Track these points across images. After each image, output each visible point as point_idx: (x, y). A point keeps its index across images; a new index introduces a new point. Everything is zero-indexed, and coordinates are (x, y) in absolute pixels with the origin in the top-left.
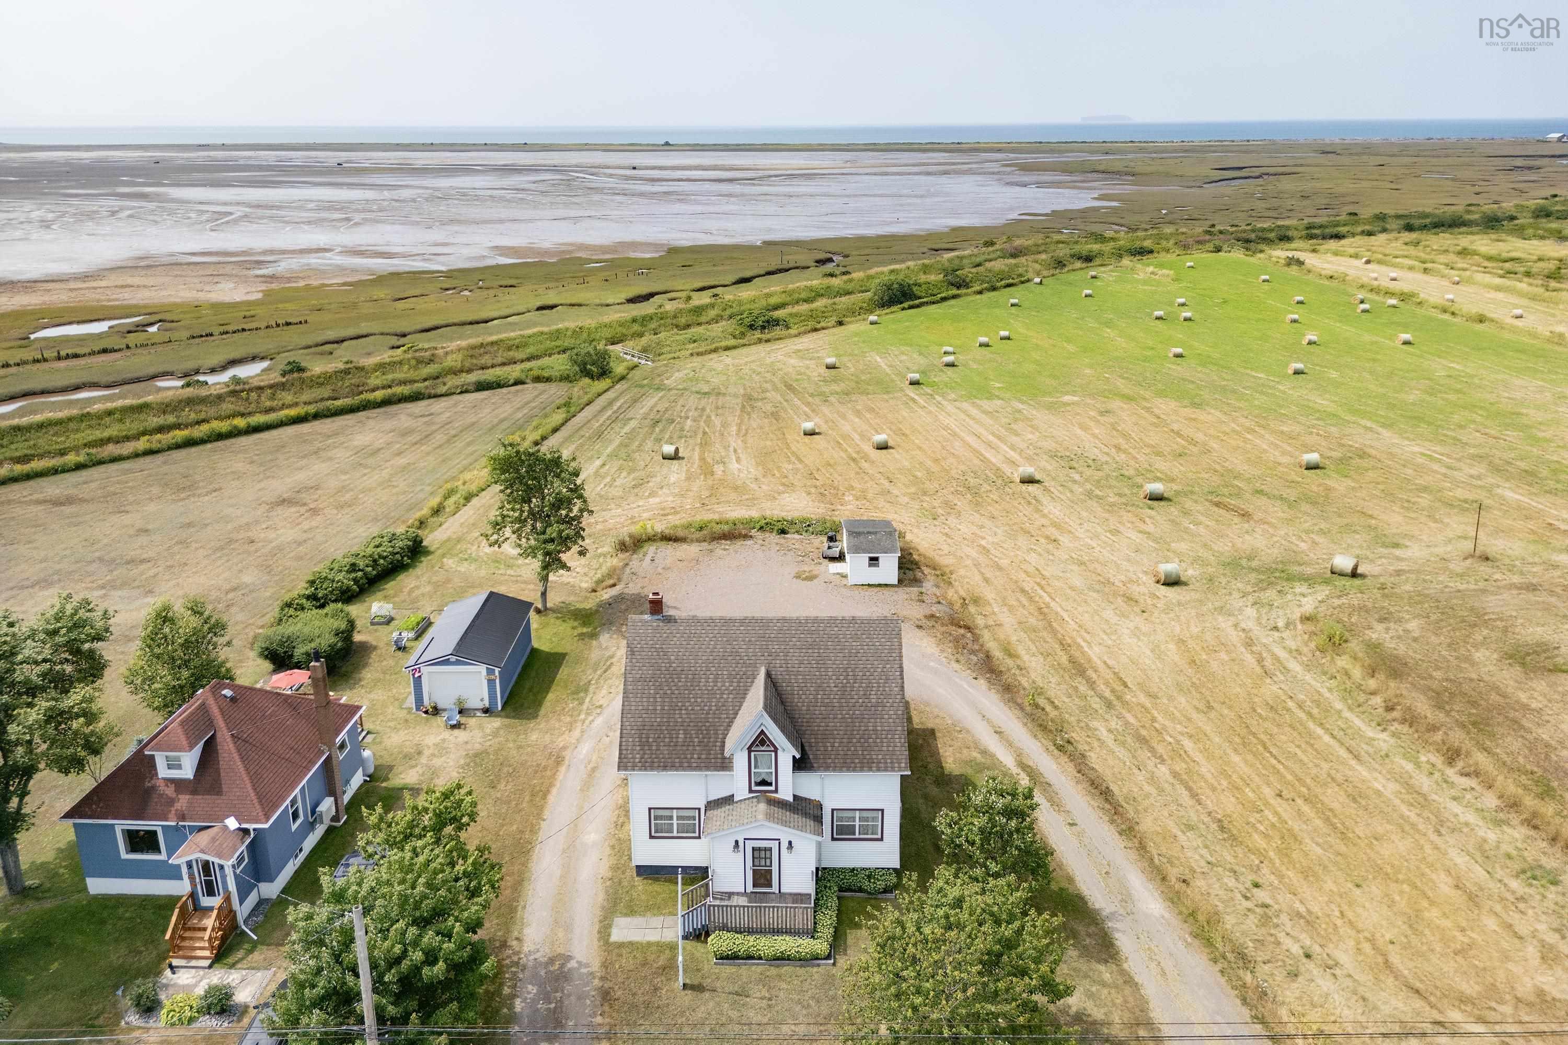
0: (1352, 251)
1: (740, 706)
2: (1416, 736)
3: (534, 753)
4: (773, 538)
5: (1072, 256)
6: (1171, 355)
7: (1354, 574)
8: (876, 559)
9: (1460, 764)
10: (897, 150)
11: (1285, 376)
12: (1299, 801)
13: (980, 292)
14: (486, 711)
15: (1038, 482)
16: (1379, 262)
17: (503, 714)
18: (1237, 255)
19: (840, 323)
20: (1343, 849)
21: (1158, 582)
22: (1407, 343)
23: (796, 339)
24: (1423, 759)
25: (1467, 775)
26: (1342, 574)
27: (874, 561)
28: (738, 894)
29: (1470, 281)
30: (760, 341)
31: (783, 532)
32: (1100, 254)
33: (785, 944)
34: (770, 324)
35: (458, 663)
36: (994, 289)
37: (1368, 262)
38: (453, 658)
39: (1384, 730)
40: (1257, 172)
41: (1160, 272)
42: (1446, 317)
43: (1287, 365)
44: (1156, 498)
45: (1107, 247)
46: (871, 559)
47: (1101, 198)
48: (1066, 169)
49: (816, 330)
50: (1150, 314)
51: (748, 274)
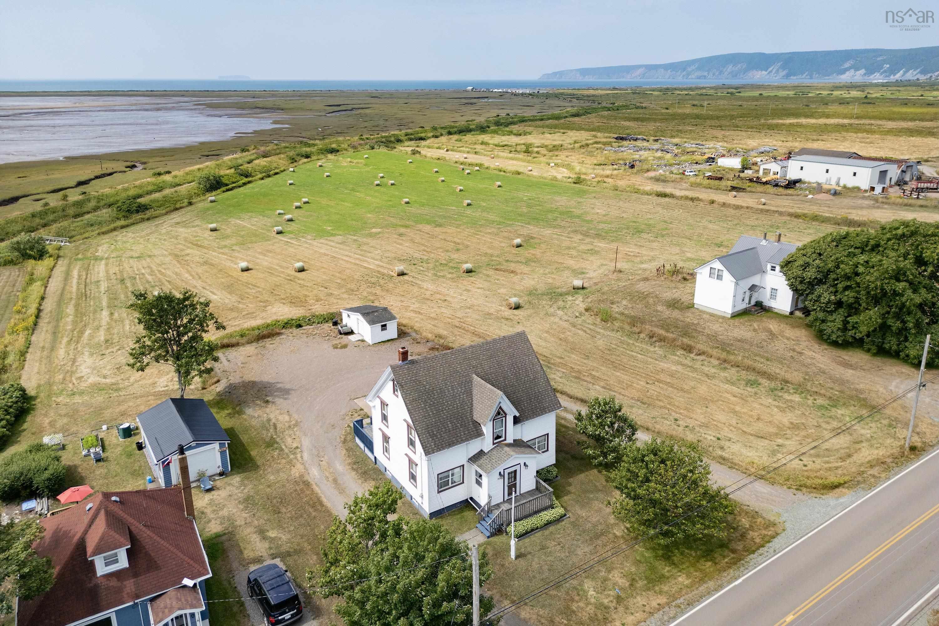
0: (436, 145)
1: (472, 399)
2: (668, 345)
3: (284, 486)
4: (295, 331)
5: (298, 155)
6: (403, 203)
7: (583, 288)
8: (385, 325)
9: (695, 351)
10: (108, 95)
11: (464, 207)
12: (656, 383)
13: (262, 179)
14: (221, 474)
15: (405, 274)
16: (452, 150)
17: (234, 472)
18: (383, 150)
19: (190, 204)
20: (689, 396)
21: (511, 308)
22: (499, 186)
23: (166, 217)
24: (678, 353)
25: (700, 354)
26: (578, 289)
27: (384, 327)
28: (501, 503)
29: (498, 157)
30: (143, 220)
31: (299, 326)
32: (312, 153)
33: (547, 516)
34: (142, 208)
35: (198, 446)
36: (269, 176)
37: (447, 151)
38: (193, 444)
39: (655, 347)
40: (350, 107)
41: (355, 161)
42: (502, 173)
43: (462, 203)
44: (469, 271)
45: (313, 149)
46: (382, 326)
47: (275, 122)
48: (241, 106)
49: (177, 209)
50: (372, 183)
51: (83, 179)
